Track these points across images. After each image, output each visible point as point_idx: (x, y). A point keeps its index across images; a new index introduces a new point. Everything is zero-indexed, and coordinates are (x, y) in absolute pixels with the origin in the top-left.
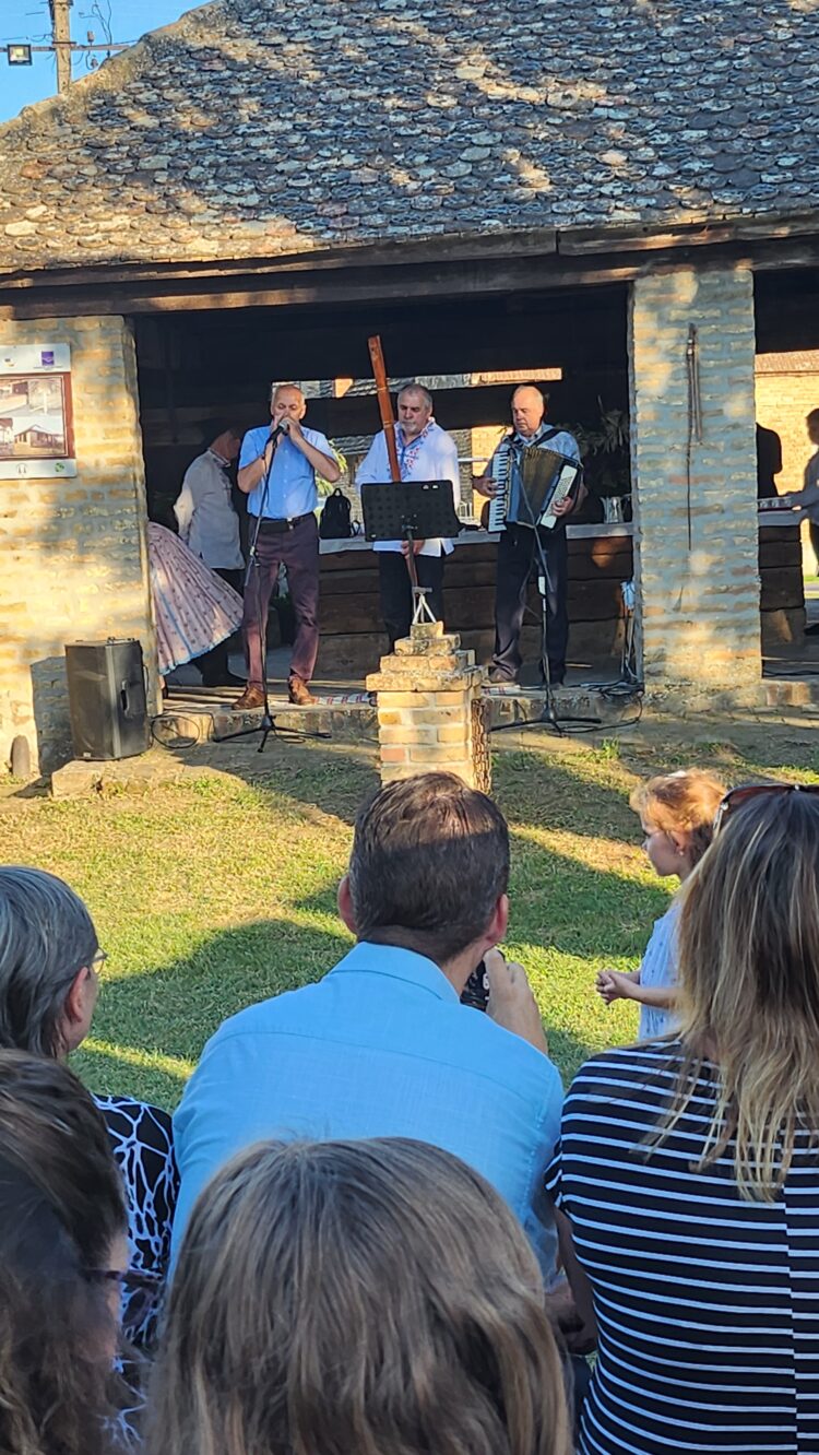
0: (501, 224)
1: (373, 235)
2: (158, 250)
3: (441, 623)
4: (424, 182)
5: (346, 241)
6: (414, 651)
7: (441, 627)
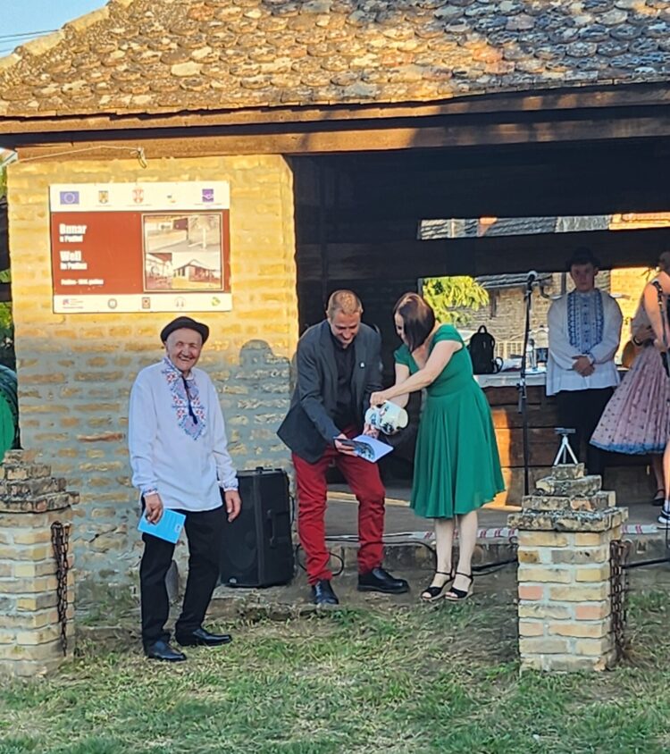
0: (654, 71)
1: (528, 81)
2: (317, 92)
3: (583, 464)
4: (579, 28)
5: (501, 86)
6: (555, 491)
7: (583, 468)
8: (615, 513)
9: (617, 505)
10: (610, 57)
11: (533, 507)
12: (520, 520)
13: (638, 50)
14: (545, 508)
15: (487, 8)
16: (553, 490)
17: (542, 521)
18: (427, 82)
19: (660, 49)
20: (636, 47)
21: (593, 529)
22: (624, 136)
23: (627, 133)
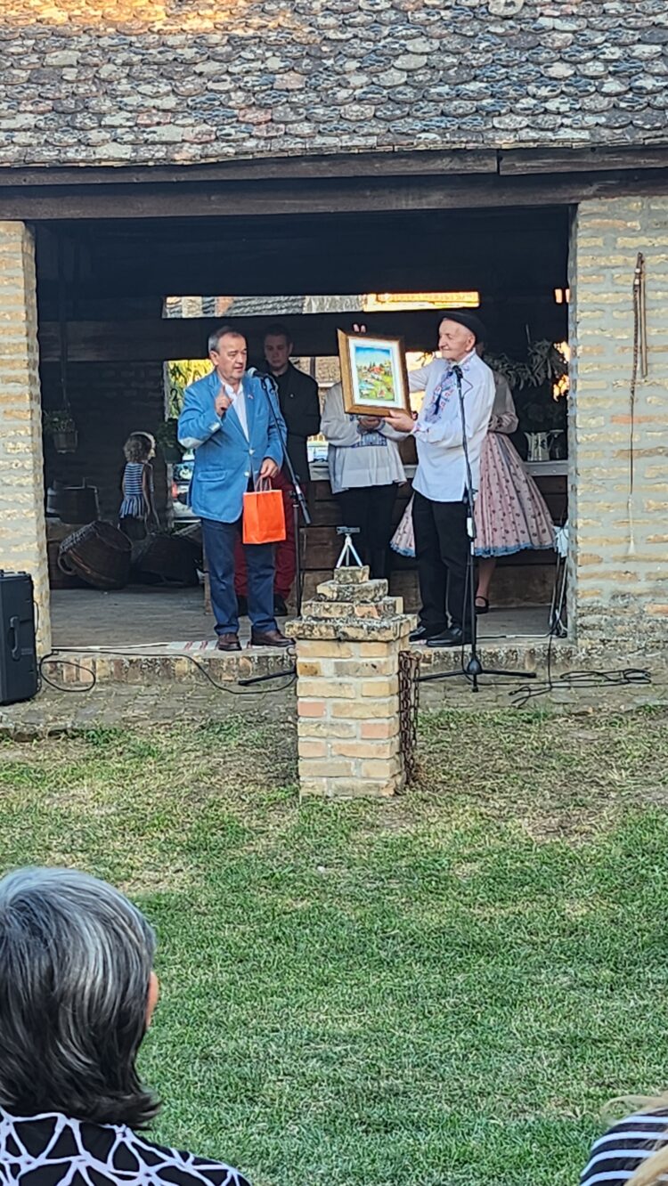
0: (438, 138)
1: (300, 146)
2: (65, 153)
3: (367, 567)
4: (354, 89)
5: (270, 150)
6: (338, 596)
7: (368, 571)
8: (403, 621)
9: (405, 612)
10: (389, 121)
11: (313, 614)
12: (299, 628)
13: (419, 114)
14: (327, 615)
15: (252, 65)
16: (335, 595)
17: (324, 630)
18: (188, 144)
19: (443, 114)
20: (416, 110)
21: (380, 638)
22: (404, 207)
23: (407, 205)
